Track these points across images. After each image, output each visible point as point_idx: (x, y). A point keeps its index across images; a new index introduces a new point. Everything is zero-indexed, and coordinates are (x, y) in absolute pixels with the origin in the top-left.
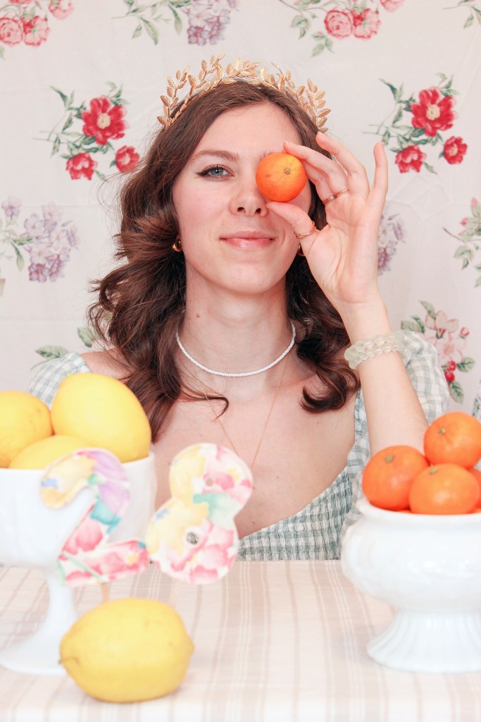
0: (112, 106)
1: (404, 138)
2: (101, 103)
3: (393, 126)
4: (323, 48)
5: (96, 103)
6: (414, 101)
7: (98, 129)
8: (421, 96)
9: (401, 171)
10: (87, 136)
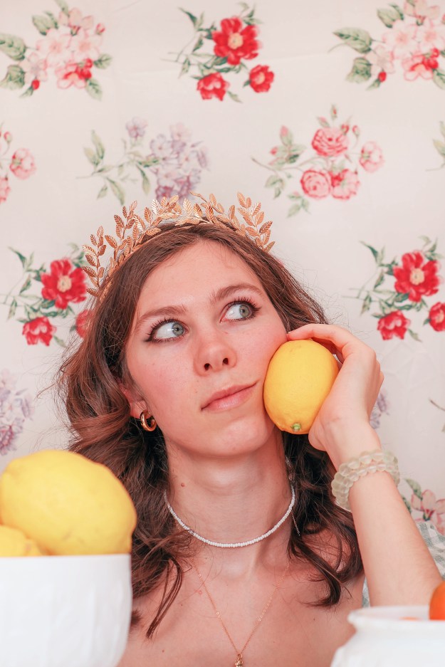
0: (74, 268)
1: (386, 303)
2: (62, 264)
3: (375, 291)
4: (299, 209)
5: (57, 266)
6: (397, 265)
7: (58, 292)
8: (404, 259)
9: (384, 338)
10: (45, 299)
